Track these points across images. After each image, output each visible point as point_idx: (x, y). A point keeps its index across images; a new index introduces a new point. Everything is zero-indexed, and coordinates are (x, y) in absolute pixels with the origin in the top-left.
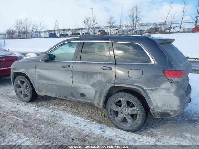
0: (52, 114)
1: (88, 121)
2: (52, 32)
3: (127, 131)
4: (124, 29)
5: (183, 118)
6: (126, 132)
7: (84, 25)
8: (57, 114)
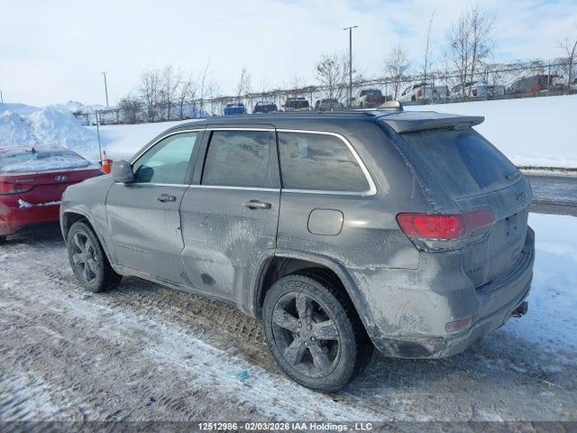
0: (140, 327)
1: (223, 352)
2: (232, 100)
3: (315, 389)
4: (438, 83)
5: (512, 365)
6: (310, 392)
7: (320, 76)
8: (152, 327)
